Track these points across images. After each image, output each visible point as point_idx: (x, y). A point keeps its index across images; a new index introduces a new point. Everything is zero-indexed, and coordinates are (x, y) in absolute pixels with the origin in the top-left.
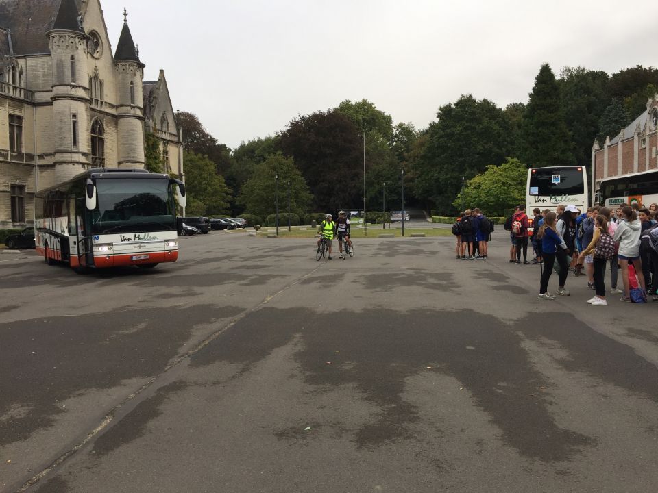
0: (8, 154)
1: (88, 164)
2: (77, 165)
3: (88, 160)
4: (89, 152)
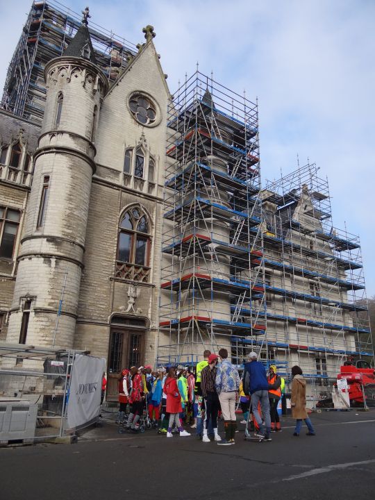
1: (59, 258)
2: (35, 259)
3: (62, 251)
4: (66, 237)
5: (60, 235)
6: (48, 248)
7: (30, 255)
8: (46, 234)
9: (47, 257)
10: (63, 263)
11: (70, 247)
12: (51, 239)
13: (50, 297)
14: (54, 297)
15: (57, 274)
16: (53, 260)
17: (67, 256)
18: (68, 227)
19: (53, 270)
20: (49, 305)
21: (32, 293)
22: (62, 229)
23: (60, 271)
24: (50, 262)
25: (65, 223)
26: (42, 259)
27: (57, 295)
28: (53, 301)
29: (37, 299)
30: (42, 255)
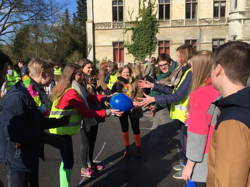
0: (211, 21)
1: (245, 19)
2: (235, 21)
3: (245, 16)
4: (247, 10)
5: (244, 10)
6: (240, 16)
7: (233, 20)
8: (238, 11)
9: (240, 20)
10: (246, 21)
11: (248, 14)
12: (241, 13)
13: (242, 35)
14: (244, 35)
15: (244, 26)
16: (242, 21)
17: (248, 18)
18: (247, 6)
19: (243, 25)
20: (242, 38)
21: (235, 35)
22: (244, 7)
23: (245, 24)
24: (241, 22)
25: (246, 4)
26: (238, 21)
27: (245, 34)
28: (243, 36)
29: (238, 36)
30: (238, 20)
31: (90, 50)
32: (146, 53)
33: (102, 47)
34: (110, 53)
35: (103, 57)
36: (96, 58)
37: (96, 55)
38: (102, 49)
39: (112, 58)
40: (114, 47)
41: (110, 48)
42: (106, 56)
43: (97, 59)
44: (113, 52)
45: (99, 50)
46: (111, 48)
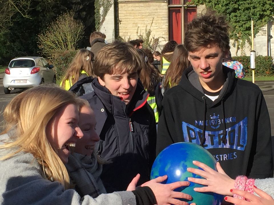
31: (106, 11)
32: (259, 19)
33: (137, 4)
34: (160, 21)
35: (139, 31)
36: (121, 34)
37: (121, 26)
38: (137, 8)
39: (164, 33)
40: (169, 4)
41: (159, 6)
42: (148, 28)
43: (123, 38)
44: (167, 18)
45: (130, 13)
46: (161, 8)
